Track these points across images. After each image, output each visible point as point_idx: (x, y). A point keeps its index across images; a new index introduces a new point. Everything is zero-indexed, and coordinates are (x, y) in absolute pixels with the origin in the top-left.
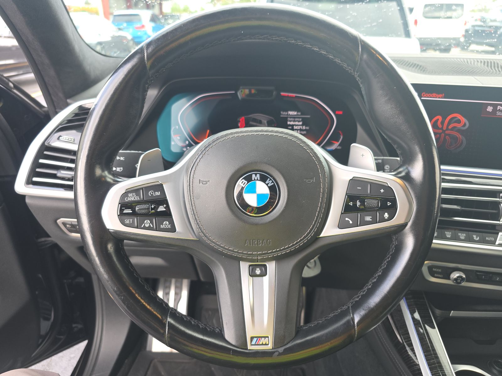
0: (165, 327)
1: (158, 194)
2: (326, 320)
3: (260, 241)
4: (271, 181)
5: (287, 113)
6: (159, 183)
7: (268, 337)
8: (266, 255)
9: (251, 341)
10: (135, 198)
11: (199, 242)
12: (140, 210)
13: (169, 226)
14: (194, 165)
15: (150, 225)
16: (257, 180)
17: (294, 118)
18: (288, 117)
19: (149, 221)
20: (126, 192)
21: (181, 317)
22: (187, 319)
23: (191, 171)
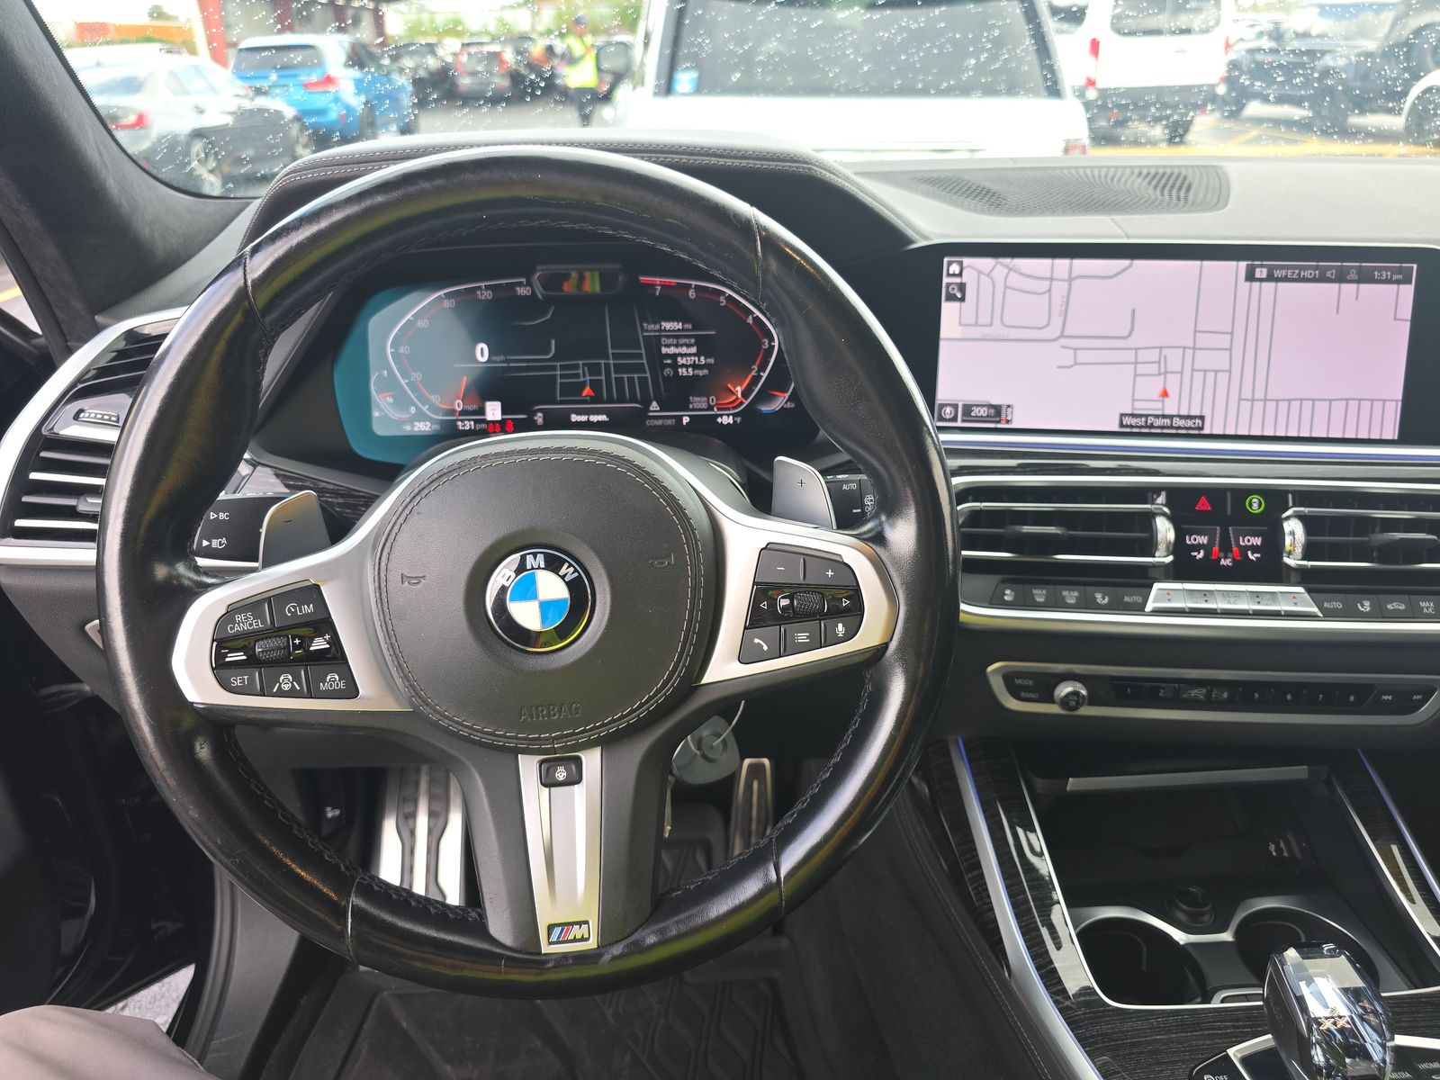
0: (346, 918)
1: (308, 609)
2: (721, 872)
3: (553, 709)
4: (572, 569)
5: (657, 327)
6: (309, 584)
7: (586, 922)
8: (573, 738)
9: (549, 935)
10: (251, 625)
11: (414, 715)
12: (267, 651)
13: (342, 685)
14: (387, 540)
15: (293, 685)
16: (539, 568)
17: (677, 337)
18: (660, 337)
19: (290, 677)
20: (228, 612)
21: (386, 891)
22: (401, 896)
23: (381, 553)
